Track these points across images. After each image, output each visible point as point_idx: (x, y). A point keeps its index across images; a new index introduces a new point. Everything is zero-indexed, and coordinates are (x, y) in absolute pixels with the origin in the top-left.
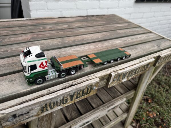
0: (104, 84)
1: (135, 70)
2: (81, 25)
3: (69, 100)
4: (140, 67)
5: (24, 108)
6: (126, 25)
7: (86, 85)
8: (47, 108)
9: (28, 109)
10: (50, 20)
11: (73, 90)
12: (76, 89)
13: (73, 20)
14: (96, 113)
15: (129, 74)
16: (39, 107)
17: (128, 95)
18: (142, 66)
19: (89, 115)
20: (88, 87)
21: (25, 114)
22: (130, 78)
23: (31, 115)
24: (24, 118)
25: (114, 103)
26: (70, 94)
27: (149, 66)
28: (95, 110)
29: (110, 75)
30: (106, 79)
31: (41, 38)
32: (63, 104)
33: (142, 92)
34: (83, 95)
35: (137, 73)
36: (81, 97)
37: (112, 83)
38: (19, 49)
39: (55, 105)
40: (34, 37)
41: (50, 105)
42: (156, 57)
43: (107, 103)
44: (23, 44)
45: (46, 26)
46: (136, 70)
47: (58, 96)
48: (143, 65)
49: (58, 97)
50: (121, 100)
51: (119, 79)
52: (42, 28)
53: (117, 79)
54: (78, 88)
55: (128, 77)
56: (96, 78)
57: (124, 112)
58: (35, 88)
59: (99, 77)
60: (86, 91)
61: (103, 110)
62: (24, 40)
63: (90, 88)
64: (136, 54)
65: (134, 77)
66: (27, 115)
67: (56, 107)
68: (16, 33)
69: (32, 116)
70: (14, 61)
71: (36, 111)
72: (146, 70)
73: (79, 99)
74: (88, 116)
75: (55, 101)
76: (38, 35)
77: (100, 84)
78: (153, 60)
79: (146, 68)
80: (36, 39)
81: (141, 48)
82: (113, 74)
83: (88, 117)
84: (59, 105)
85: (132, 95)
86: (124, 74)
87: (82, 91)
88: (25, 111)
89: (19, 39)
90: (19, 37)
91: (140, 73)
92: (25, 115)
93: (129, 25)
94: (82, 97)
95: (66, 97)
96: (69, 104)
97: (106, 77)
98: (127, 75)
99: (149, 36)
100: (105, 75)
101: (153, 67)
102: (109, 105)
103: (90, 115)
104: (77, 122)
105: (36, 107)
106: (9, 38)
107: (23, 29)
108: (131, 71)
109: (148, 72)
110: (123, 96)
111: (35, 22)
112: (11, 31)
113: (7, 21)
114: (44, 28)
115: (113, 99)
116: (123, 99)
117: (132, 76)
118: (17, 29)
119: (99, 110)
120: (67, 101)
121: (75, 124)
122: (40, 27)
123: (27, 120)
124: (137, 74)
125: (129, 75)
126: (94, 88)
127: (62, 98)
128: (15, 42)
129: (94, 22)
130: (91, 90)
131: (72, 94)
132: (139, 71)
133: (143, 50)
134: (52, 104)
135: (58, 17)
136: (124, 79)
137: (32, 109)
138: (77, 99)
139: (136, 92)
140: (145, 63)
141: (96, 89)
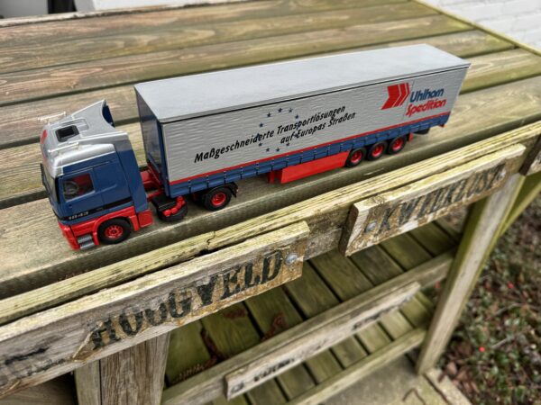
0: (332, 244)
1: (447, 188)
2: (260, 28)
3: (196, 303)
4: (466, 176)
5: (20, 338)
6: (426, 22)
7: (255, 251)
8: (113, 331)
9: (38, 339)
10: (154, 14)
11: (208, 269)
12: (221, 265)
13: (234, 13)
14: (311, 333)
15: (427, 203)
16: (82, 331)
17: (426, 274)
18: (478, 174)
19: (289, 341)
20: (266, 255)
21: (31, 355)
22: (430, 218)
23: (55, 358)
24: (30, 367)
25: (375, 301)
26: (195, 282)
27: (503, 173)
28: (311, 325)
29: (351, 212)
30: (335, 224)
31: (114, 79)
32: (175, 315)
33: (476, 262)
34: (248, 284)
35: (456, 201)
36: (243, 292)
37: (359, 239)
38: (34, 119)
39: (145, 323)
40: (92, 75)
41: (124, 322)
42: (532, 138)
43: (350, 301)
44: (49, 102)
45: (136, 37)
46: (452, 188)
47: (148, 292)
48: (481, 170)
49: (150, 296)
50: (401, 290)
51: (385, 223)
52: (120, 44)
53: (381, 223)
54: (228, 262)
55: (421, 214)
56: (298, 222)
57: (414, 327)
58: (68, 262)
59: (307, 220)
60: (258, 269)
61: (335, 325)
62: (55, 87)
63: (273, 259)
64: (456, 129)
65: (446, 214)
66: (42, 359)
67: (148, 327)
68: (30, 63)
69: (61, 361)
70: (10, 165)
71: (70, 343)
72: (490, 187)
73: (236, 298)
74: (284, 343)
75: (141, 310)
76: (105, 68)
77: (313, 244)
78: (521, 149)
79: (492, 180)
80: (97, 82)
81: (474, 106)
82: (363, 208)
83: (285, 349)
84: (161, 323)
85: (440, 272)
86: (405, 204)
87: (244, 272)
88: (26, 346)
89: (39, 84)
90: (41, 77)
91: (470, 198)
92: (30, 360)
93: (434, 23)
94: (248, 290)
95: (184, 294)
96: (197, 315)
97: (336, 219)
98: (418, 208)
99: (507, 62)
100: (334, 212)
101: (518, 175)
102: (358, 307)
103: (293, 338)
104: (247, 365)
105: (69, 332)
106: (5, 82)
107: (56, 51)
108: (434, 192)
109: (498, 193)
110: (410, 277)
111: (101, 26)
112: (17, 58)
113: (10, 26)
114: (128, 44)
115: (375, 285)
116: (407, 288)
117: (439, 212)
118: (38, 51)
119: (325, 323)
120: (187, 306)
121: (241, 370)
122: (116, 42)
123: (42, 373)
124: (456, 205)
125: (428, 209)
126: (292, 257)
127: (165, 298)
128: (25, 97)
129: (307, 18)
130: (278, 265)
131: (206, 283)
132: (466, 191)
133: (482, 113)
134: (132, 321)
135: (182, 5)
136: (407, 222)
137: (54, 339)
138: (227, 299)
139: (456, 261)
140: (488, 164)
141: (300, 262)
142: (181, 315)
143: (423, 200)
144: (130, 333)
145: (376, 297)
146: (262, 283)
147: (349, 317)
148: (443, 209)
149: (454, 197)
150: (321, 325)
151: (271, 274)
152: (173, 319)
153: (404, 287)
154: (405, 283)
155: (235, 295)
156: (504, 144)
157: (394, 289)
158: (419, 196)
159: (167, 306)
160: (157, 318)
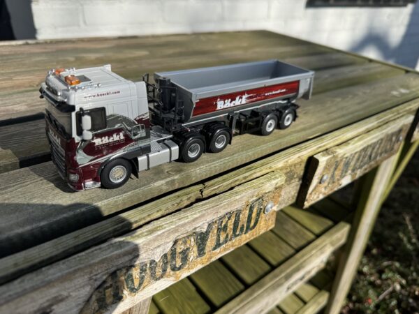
0: (293, 198)
1: (371, 145)
4: (382, 137)
15: (358, 159)
17: (334, 237)
18: (388, 137)
20: (253, 202)
22: (358, 173)
27: (401, 138)
30: (298, 176)
32: (174, 268)
34: (235, 234)
35: (373, 159)
36: (230, 243)
37: (315, 190)
39: (146, 277)
48: (389, 133)
53: (330, 176)
55: (354, 170)
56: (273, 171)
57: (320, 289)
60: (244, 218)
62: (19, 86)
63: (256, 207)
67: (149, 282)
72: (392, 148)
78: (411, 118)
79: (394, 143)
82: (323, 160)
84: (162, 277)
86: (347, 158)
87: (234, 220)
94: (234, 240)
97: (298, 171)
98: (353, 163)
102: (288, 271)
108: (364, 149)
115: (298, 251)
116: (323, 250)
117: (364, 168)
119: (265, 287)
120: (185, 258)
125: (358, 165)
127: (169, 247)
130: (258, 215)
131: (204, 230)
132: (380, 151)
136: (344, 176)
141: (274, 211)
142: (179, 269)
143: (356, 156)
144: (133, 290)
145: (301, 261)
146: (245, 233)
147: (283, 280)
148: (366, 166)
149: (373, 156)
150: (262, 290)
151: (252, 224)
152: (172, 273)
153: (321, 249)
154: (322, 246)
155: (224, 245)
156: (399, 114)
157: (314, 252)
158: (356, 151)
159: (169, 257)
160: (159, 272)
